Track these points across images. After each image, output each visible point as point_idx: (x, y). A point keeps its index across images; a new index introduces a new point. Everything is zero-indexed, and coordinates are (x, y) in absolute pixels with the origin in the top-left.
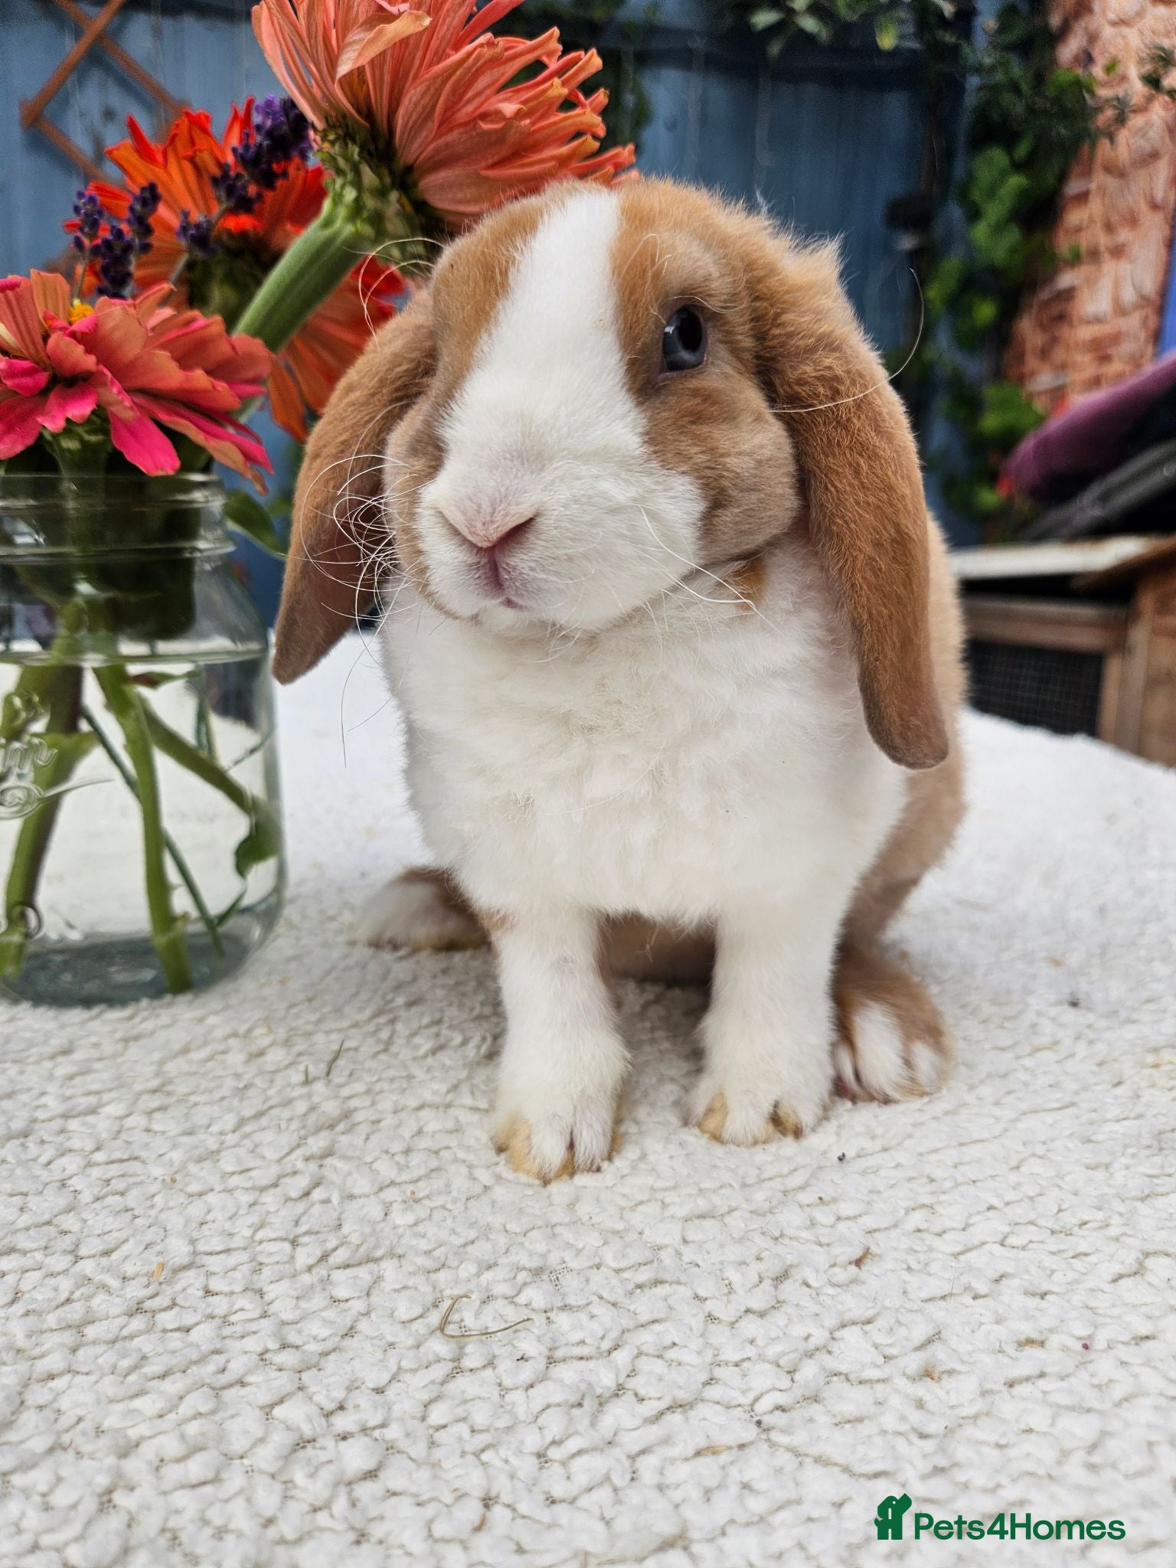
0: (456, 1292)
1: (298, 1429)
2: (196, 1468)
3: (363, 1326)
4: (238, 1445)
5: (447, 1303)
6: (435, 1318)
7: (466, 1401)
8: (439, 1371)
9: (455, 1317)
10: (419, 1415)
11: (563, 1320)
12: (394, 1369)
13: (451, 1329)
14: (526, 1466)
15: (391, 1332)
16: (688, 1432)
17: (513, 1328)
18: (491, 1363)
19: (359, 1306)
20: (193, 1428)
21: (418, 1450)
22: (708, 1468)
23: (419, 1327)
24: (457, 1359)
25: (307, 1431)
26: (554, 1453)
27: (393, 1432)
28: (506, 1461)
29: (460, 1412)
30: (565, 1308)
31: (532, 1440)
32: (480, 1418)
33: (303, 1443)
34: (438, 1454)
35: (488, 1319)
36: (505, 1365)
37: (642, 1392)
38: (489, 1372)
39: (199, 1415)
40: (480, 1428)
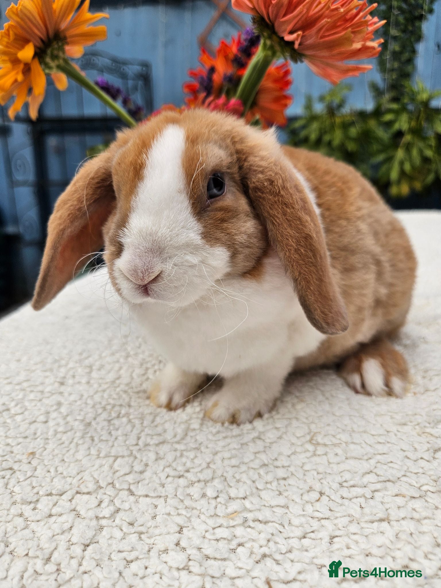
0: (315, 431)
1: (263, 461)
2: (234, 462)
3: (284, 436)
4: (246, 460)
5: (312, 434)
6: (308, 438)
7: (316, 464)
8: (308, 454)
9: (315, 438)
10: (301, 466)
11: (352, 446)
12: (293, 451)
13: (314, 442)
14: (335, 486)
15: (294, 440)
16: (393, 489)
17: (335, 445)
18: (326, 454)
19: (283, 430)
20: (234, 452)
21: (301, 476)
22: (400, 501)
23: (303, 440)
24: (314, 451)
25: (266, 462)
26: (345, 484)
27: (292, 469)
28: (328, 483)
29: (314, 467)
30: (353, 443)
31: (338, 479)
32: (321, 470)
33: (265, 465)
34: (306, 477)
35: (326, 441)
36: (331, 456)
37: (378, 473)
38: (325, 457)
39: (235, 449)
40: (320, 472)
